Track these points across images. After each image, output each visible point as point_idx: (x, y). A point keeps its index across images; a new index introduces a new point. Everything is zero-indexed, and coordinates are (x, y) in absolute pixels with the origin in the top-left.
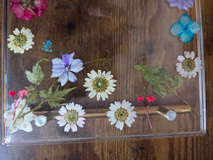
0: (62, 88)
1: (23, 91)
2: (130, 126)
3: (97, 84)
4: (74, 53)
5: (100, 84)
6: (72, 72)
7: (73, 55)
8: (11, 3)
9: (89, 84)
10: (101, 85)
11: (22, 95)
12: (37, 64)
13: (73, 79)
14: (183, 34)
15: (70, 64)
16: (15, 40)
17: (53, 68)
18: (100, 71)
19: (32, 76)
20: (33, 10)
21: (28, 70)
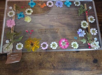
0: (87, 34)
1: (88, 44)
2: (94, 18)
3: (84, 25)
4: (77, 31)
6: (82, 31)
12: (81, 41)
14: (69, 4)
16: (75, 47)
17: (82, 36)
18: (81, 25)
19: (84, 42)
20: (66, 42)
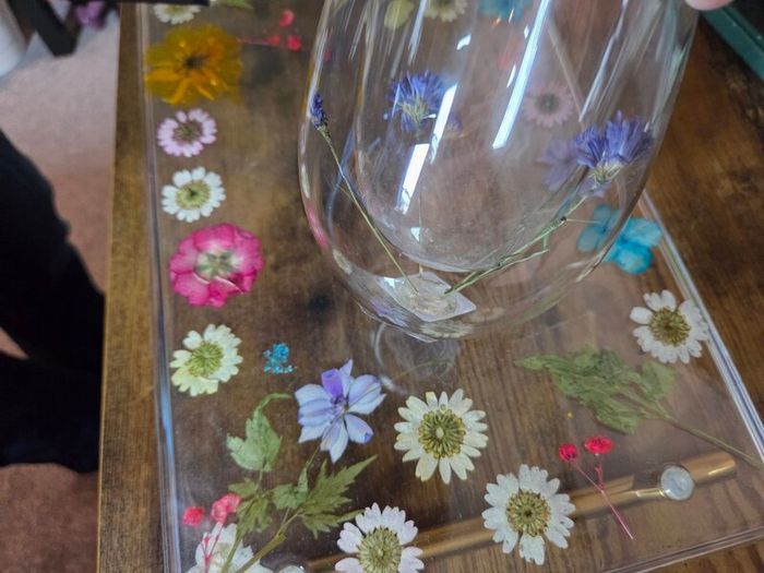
1: (226, 500)
3: (433, 432)
4: (351, 362)
5: (440, 433)
6: (357, 415)
7: (348, 367)
8: (173, 275)
9: (409, 438)
10: (443, 434)
11: (223, 513)
12: (256, 414)
13: (361, 433)
14: (624, 253)
15: (345, 395)
16: (190, 361)
17: (302, 416)
18: (431, 396)
19: (247, 451)
20: (230, 279)
21: (233, 435)
